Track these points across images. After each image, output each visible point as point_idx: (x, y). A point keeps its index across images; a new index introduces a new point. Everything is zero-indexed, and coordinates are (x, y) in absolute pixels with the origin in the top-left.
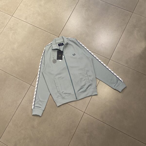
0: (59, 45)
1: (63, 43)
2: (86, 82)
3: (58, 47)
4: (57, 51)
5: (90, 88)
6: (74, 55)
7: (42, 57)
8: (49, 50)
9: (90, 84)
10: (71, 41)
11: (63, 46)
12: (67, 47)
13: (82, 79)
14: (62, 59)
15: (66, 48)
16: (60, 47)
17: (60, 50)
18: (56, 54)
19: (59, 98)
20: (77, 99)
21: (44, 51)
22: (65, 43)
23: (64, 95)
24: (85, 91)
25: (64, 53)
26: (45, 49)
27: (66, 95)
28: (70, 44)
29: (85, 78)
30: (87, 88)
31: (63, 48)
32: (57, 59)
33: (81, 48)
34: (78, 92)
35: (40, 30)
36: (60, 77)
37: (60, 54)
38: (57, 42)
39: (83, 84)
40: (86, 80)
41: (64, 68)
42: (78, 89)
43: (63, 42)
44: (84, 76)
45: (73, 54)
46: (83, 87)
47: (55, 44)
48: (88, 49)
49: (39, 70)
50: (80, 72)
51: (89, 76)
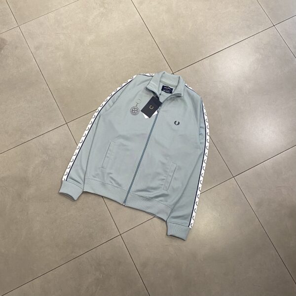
0: (164, 88)
1: (172, 89)
2: (162, 185)
3: (158, 91)
4: (152, 95)
5: (161, 201)
6: (177, 123)
7: (118, 89)
8: (140, 85)
9: (165, 192)
10: (189, 94)
11: (170, 94)
12: (174, 101)
13: (159, 174)
14: (150, 116)
15: (171, 102)
16: (163, 93)
17: (158, 98)
18: (147, 99)
19: (98, 179)
20: (125, 202)
21: (129, 80)
22: (175, 92)
23: (108, 180)
24: (149, 199)
25: (162, 109)
26: (134, 77)
27: (111, 182)
28: (183, 100)
29: (165, 178)
30: (157, 197)
31: (166, 98)
32: (142, 111)
33: (197, 122)
34: (135, 192)
35: (150, 39)
36: (124, 145)
37: (153, 105)
38: (163, 80)
39: (153, 185)
40: (164, 181)
41: (143, 134)
42: (139, 188)
43: (174, 87)
44: (167, 172)
45: (176, 122)
46: (150, 190)
47: (159, 82)
48: (208, 131)
49: (100, 108)
50: (165, 161)
51: (175, 179)
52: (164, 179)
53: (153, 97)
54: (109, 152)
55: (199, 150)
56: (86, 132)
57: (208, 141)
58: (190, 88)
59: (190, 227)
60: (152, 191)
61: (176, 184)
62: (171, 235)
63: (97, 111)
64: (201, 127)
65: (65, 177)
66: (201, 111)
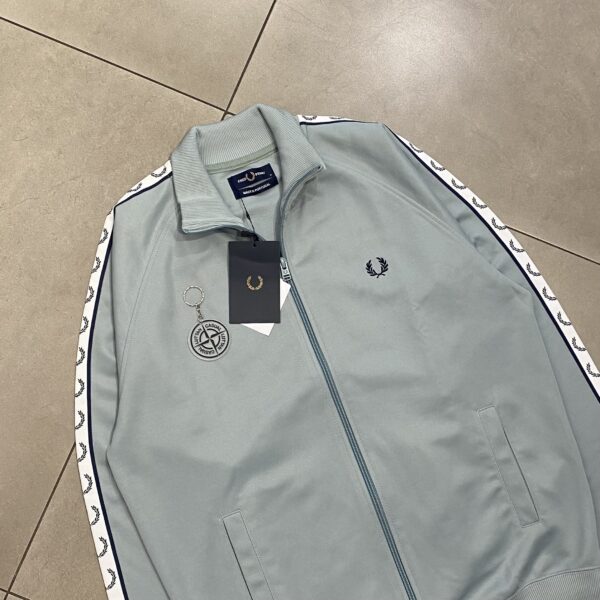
0: (239, 188)
1: (268, 168)
2: (507, 513)
6: (377, 267)
7: (89, 314)
8: (153, 239)
11: (277, 190)
12: (308, 204)
13: (467, 489)
15: (300, 213)
18: (215, 271)
21: (101, 252)
25: (293, 260)
28: (332, 177)
29: (495, 484)
30: (526, 569)
31: (272, 213)
32: (232, 321)
33: (434, 209)
35: (48, 50)
37: (255, 273)
38: (216, 158)
39: (480, 543)
40: (504, 492)
41: (303, 399)
43: (266, 156)
44: (486, 457)
45: (369, 266)
46: (489, 567)
47: (206, 176)
48: (488, 214)
49: (82, 435)
50: (448, 429)
51: (529, 455)
52: (498, 490)
53: (230, 243)
54: (245, 563)
55: (517, 298)
56: (107, 562)
57: (517, 245)
58: (319, 119)
60: (496, 560)
61: (544, 474)
63: (79, 451)
64: (459, 220)
66: (413, 164)
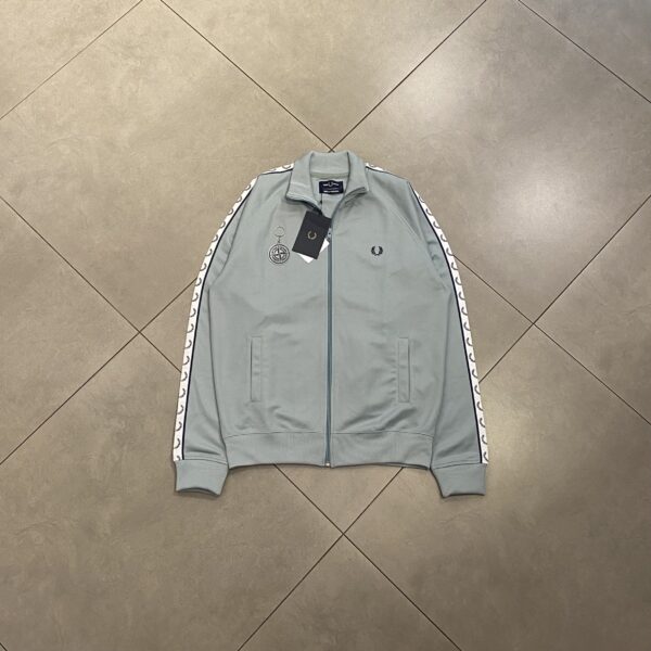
0: (323, 188)
1: (341, 183)
2: (394, 392)
3: (313, 197)
4: (305, 209)
5: (404, 428)
6: (377, 251)
7: (227, 221)
8: (270, 198)
9: (407, 406)
10: (380, 182)
11: (341, 196)
12: (354, 208)
13: (377, 372)
14: (315, 255)
15: (349, 211)
16: (326, 197)
17: (320, 212)
18: (295, 222)
19: (251, 430)
20: (328, 459)
21: (244, 195)
22: (350, 188)
23: (274, 425)
24: (378, 433)
25: (335, 231)
26: (253, 183)
27: (283, 426)
28: (373, 199)
29: (394, 376)
30: (392, 423)
31: (335, 205)
32: (294, 250)
33: (417, 231)
34: (343, 428)
35: (257, 92)
36: (286, 335)
37: (314, 231)
38: (316, 170)
39: (375, 399)
40: (396, 381)
41: (314, 299)
42: (348, 416)
43: (344, 177)
44: (393, 361)
45: (373, 249)
46: (374, 414)
47: (308, 176)
48: (446, 245)
49: (202, 275)
50: (380, 339)
51: (417, 370)
52: (394, 379)
53: (307, 213)
54: (254, 361)
55: (442, 291)
56: (190, 336)
57: (455, 266)
58: (377, 168)
59: (484, 461)
60: (378, 412)
61: (422, 381)
62: (451, 495)
63: (198, 281)
64: (429, 243)
65: (177, 452)
66: (417, 208)
